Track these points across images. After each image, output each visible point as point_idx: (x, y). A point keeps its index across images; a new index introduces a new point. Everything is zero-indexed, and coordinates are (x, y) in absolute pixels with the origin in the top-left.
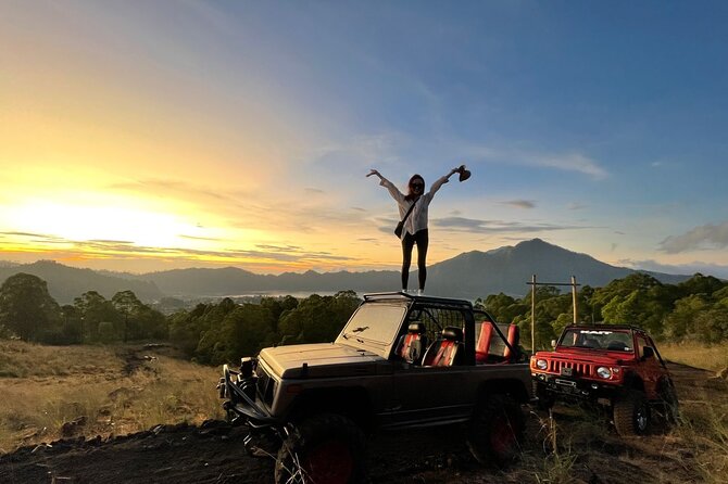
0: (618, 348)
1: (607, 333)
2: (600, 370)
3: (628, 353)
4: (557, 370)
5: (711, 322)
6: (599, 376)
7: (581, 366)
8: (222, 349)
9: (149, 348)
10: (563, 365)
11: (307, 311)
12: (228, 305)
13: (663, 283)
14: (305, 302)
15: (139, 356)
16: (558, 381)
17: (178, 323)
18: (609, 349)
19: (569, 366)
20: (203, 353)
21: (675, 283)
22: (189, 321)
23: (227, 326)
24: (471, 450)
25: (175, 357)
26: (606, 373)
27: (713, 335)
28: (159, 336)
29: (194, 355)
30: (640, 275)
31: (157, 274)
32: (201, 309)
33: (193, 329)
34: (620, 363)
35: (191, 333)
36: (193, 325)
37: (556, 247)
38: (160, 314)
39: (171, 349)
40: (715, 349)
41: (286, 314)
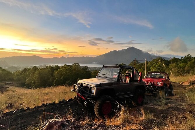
0: (161, 77)
1: (158, 74)
2: (158, 83)
3: (164, 78)
4: (147, 84)
5: (177, 71)
6: (158, 84)
7: (153, 82)
8: (34, 83)
9: (7, 84)
10: (149, 82)
11: (63, 70)
12: (35, 69)
13: (166, 60)
14: (62, 67)
15: (4, 87)
16: (148, 86)
17: (17, 75)
18: (159, 78)
19: (150, 82)
20: (28, 84)
21: (168, 60)
22: (21, 74)
23: (36, 75)
24: (133, 103)
25: (17, 87)
26: (159, 84)
27: (177, 74)
28: (10, 80)
29: (25, 85)
30: (160, 58)
31: (6, 58)
32: (25, 70)
33: (23, 77)
34: (162, 81)
35: (22, 78)
36: (23, 75)
37: (138, 49)
38: (10, 72)
39: (15, 84)
40: (178, 78)
41: (56, 71)
